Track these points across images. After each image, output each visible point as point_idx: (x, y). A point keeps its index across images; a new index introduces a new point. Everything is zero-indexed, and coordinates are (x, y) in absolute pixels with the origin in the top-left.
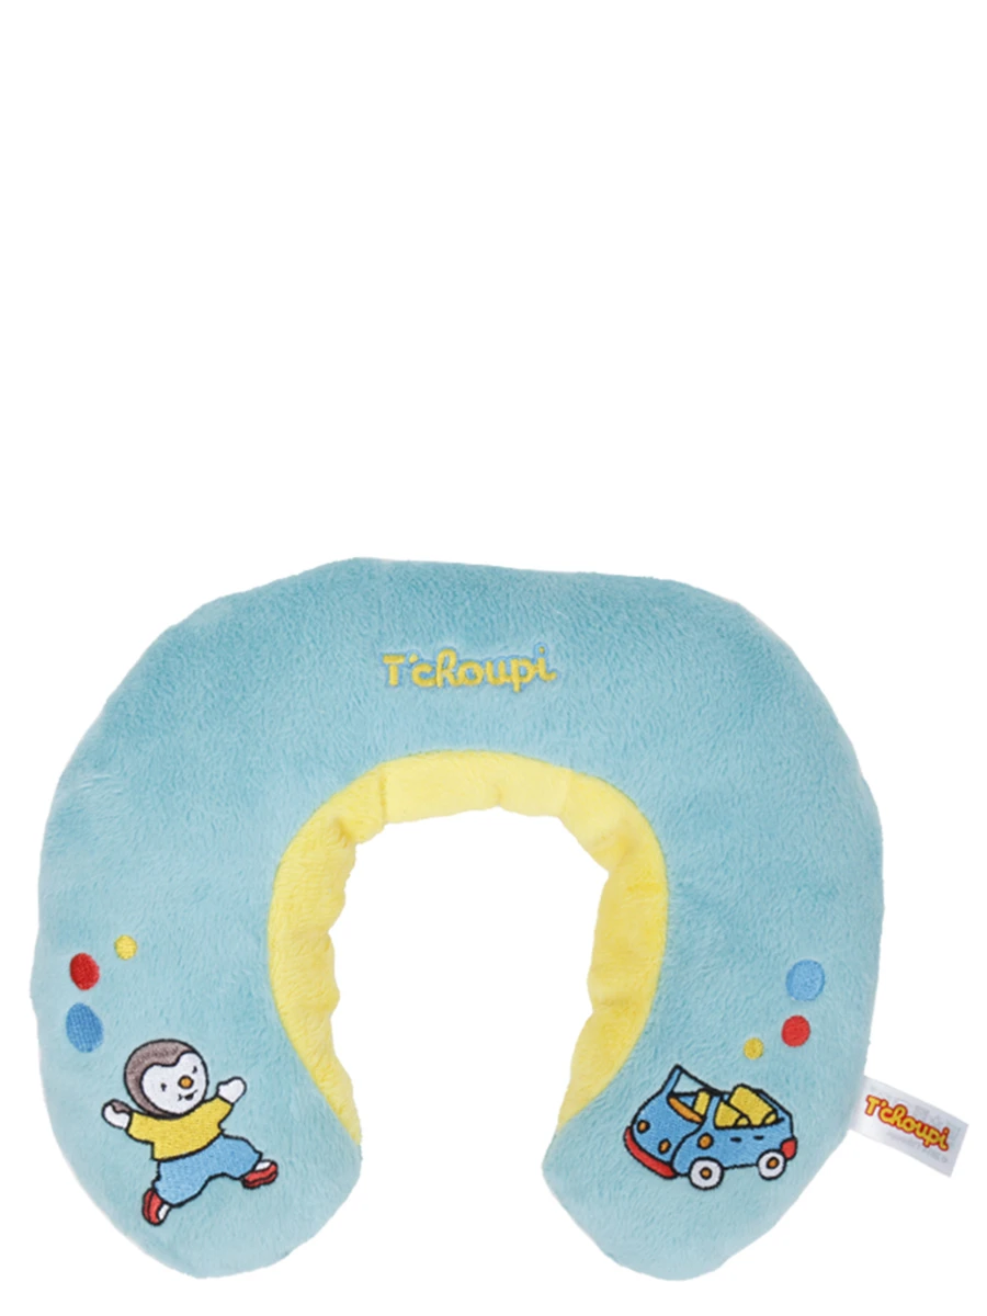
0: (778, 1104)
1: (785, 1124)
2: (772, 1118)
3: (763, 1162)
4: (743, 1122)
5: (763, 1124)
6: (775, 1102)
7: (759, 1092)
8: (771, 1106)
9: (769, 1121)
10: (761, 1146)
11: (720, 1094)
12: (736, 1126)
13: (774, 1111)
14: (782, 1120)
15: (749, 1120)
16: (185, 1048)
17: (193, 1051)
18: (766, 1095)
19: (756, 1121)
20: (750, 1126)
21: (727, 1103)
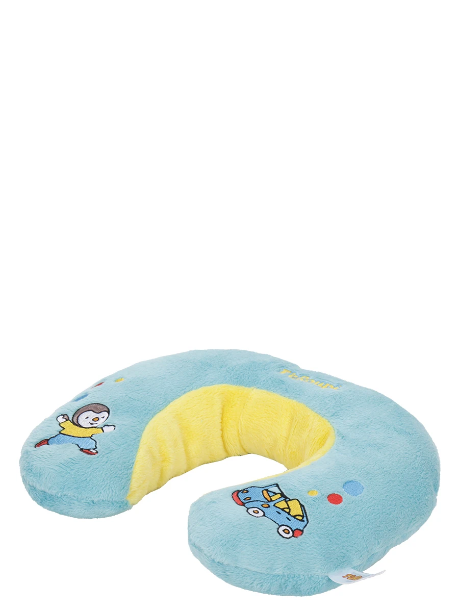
0: (306, 515)
1: (303, 524)
2: (300, 518)
3: (283, 528)
4: (288, 510)
5: (294, 517)
6: (306, 513)
7: (302, 506)
8: (303, 513)
9: (297, 517)
10: (287, 522)
11: (286, 498)
12: (283, 509)
13: (303, 517)
14: (304, 521)
15: (290, 511)
16: (107, 410)
17: (109, 412)
18: (304, 508)
19: (292, 513)
20: (289, 513)
21: (286, 502)
